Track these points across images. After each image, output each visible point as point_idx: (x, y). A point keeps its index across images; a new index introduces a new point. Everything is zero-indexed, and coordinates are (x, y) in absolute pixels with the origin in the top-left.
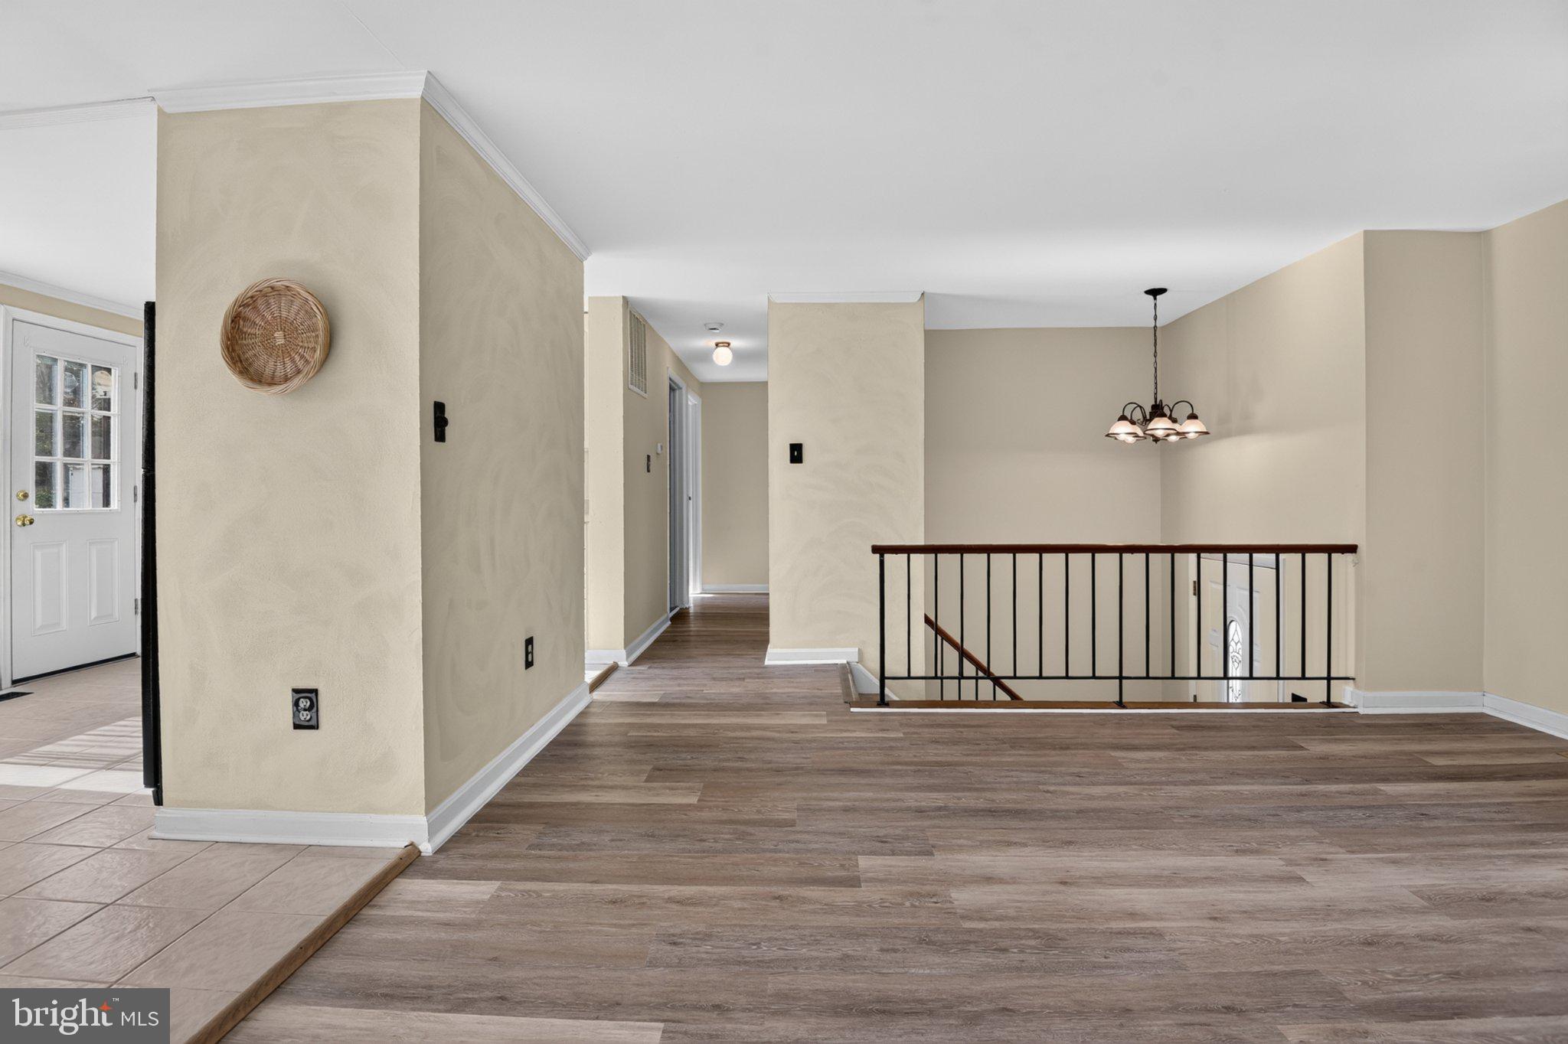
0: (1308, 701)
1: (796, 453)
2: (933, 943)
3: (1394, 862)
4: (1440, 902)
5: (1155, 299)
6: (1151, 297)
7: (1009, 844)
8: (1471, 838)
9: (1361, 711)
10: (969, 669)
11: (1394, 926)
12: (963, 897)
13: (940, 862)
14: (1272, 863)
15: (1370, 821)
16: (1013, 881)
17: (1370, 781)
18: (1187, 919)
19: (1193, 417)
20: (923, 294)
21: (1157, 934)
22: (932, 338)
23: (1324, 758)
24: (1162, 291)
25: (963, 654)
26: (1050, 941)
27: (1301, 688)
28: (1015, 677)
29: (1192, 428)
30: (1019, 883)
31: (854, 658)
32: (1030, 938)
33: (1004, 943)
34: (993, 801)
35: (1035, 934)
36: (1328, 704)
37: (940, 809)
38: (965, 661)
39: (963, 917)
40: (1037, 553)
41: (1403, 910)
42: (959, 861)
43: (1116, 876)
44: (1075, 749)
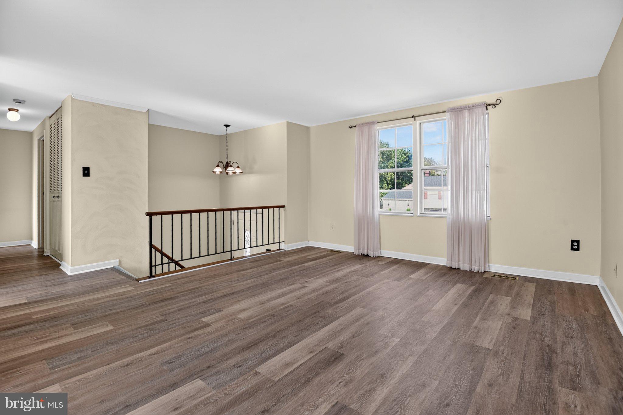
0: (271, 250)
1: (86, 172)
2: (246, 328)
3: (318, 278)
4: (331, 282)
5: (227, 128)
6: (226, 127)
7: (240, 301)
8: (326, 270)
9: (287, 250)
10: (165, 260)
11: (328, 289)
12: (243, 316)
13: (226, 311)
14: (297, 285)
15: (307, 272)
16: (250, 308)
17: (301, 264)
18: (294, 301)
19: (238, 167)
20: (148, 110)
21: (291, 306)
22: (151, 127)
23: (288, 262)
24: (229, 126)
25: (163, 254)
26: (273, 316)
27: (268, 247)
28: (182, 260)
29: (238, 171)
30: (252, 308)
31: (117, 264)
32: (267, 317)
33: (263, 320)
34: (223, 293)
35: (268, 316)
36: (279, 249)
37: (210, 300)
38: (163, 257)
39: (247, 320)
40: (198, 213)
41: (327, 286)
42: (230, 309)
43: (272, 298)
44: (230, 274)
